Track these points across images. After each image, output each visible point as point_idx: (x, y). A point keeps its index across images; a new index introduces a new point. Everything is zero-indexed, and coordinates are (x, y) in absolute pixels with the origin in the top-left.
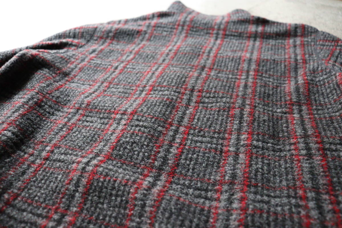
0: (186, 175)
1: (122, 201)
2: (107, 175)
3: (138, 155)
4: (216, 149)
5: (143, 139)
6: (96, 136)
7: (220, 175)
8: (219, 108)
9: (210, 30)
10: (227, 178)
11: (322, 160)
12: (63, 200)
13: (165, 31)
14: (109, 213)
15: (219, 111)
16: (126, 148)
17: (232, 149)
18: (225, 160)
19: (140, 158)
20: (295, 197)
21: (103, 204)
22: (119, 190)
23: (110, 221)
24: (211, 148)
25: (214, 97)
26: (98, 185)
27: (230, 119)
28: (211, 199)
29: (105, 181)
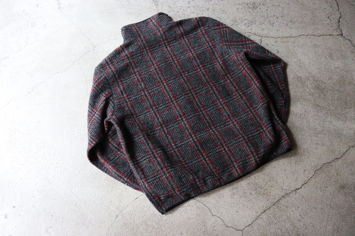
0: (217, 123)
1: (212, 141)
2: (202, 138)
3: (201, 127)
4: (217, 109)
5: (197, 121)
6: (181, 130)
7: (224, 117)
8: (205, 92)
9: (159, 43)
10: (227, 117)
11: (245, 97)
12: (197, 152)
13: (139, 56)
14: (211, 145)
15: (206, 94)
16: (195, 127)
17: (221, 107)
18: (222, 111)
19: (202, 127)
20: (246, 113)
21: (207, 145)
22: (209, 139)
23: (213, 147)
24: (215, 110)
25: (199, 89)
26: (203, 142)
27: (212, 95)
28: (228, 125)
29: (203, 140)
